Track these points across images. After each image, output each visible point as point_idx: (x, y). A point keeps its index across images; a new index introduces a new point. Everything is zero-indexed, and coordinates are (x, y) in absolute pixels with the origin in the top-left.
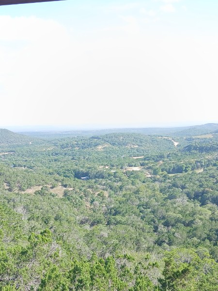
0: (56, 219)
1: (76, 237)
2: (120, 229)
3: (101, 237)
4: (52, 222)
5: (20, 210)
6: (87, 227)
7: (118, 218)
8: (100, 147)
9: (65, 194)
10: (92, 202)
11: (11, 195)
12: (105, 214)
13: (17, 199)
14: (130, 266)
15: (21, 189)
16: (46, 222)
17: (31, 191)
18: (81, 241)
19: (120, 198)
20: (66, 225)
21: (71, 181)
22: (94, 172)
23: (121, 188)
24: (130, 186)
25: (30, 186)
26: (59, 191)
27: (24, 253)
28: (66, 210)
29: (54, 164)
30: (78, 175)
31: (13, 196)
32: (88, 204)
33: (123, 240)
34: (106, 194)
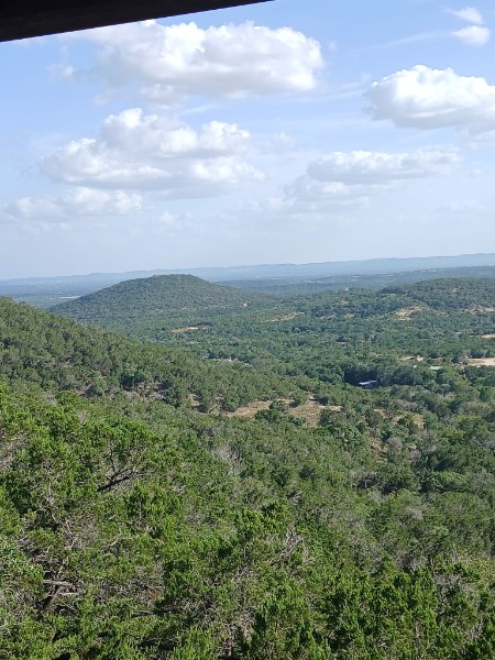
0: (303, 475)
1: (350, 516)
2: (453, 502)
3: (406, 518)
4: (294, 482)
5: (223, 453)
6: (375, 495)
7: (449, 476)
8: (402, 313)
9: (324, 419)
10: (386, 437)
11: (205, 420)
12: (417, 466)
13: (218, 431)
14: (469, 591)
15: (225, 407)
16: (281, 480)
17: (246, 412)
18: (361, 527)
19: (452, 430)
20: (326, 489)
21: (337, 390)
22: (389, 371)
23: (453, 407)
24: (475, 403)
25: (244, 400)
26: (310, 411)
27: (223, 553)
28: (326, 456)
29: (297, 352)
30: (352, 377)
31: (210, 424)
32: (377, 444)
33: (459, 527)
34: (418, 421)
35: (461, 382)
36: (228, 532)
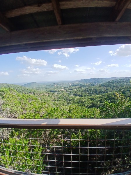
0: (47, 100)
1: (51, 103)
2: (60, 102)
3: (56, 103)
4: (46, 101)
5: (39, 99)
6: (53, 102)
7: (60, 99)
8: (55, 86)
9: (49, 95)
10: (54, 97)
11: (37, 96)
12: (57, 99)
13: (39, 97)
14: (62, 109)
15: (39, 94)
16: (45, 101)
17: (42, 95)
18: (52, 104)
19: (60, 96)
20: (49, 101)
21: (50, 93)
22: (54, 91)
23: (60, 94)
24: (62, 93)
25: (41, 94)
26: (47, 95)
27: (41, 107)
28: (49, 99)
29: (46, 89)
30: (51, 91)
31: (38, 96)
32: (53, 97)
33: (61, 104)
34: (57, 95)
35: (60, 91)
36: (41, 105)
